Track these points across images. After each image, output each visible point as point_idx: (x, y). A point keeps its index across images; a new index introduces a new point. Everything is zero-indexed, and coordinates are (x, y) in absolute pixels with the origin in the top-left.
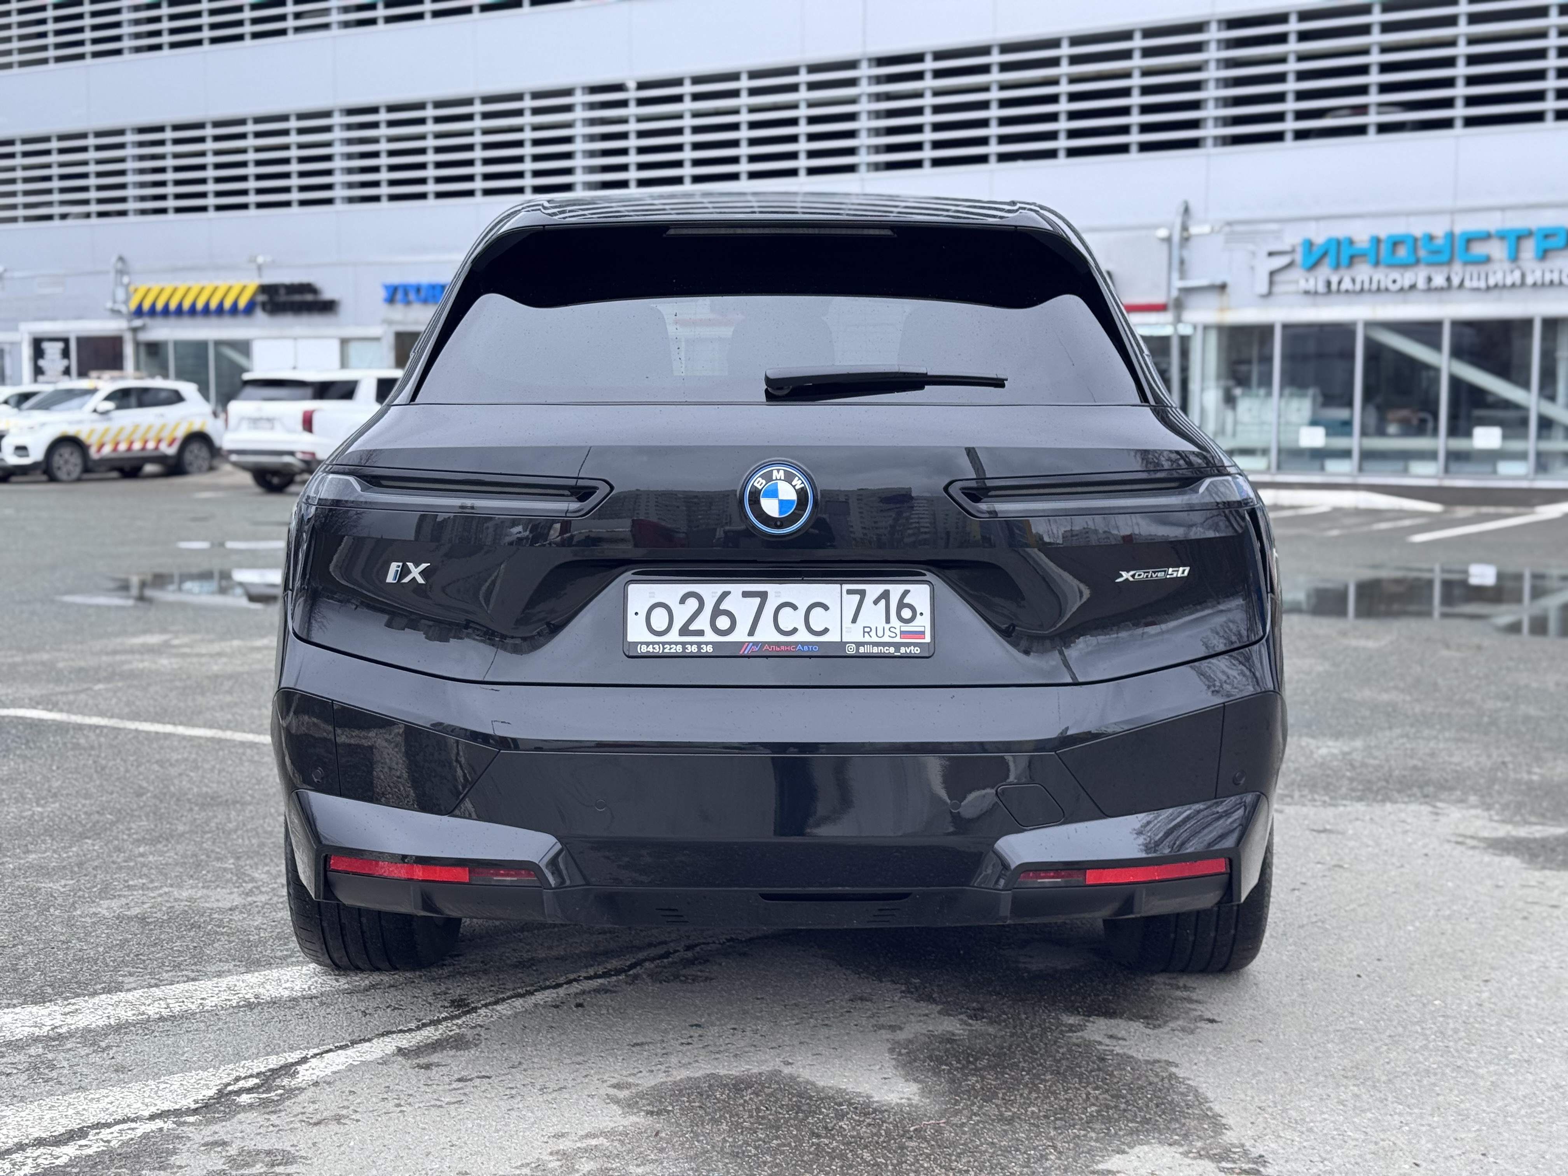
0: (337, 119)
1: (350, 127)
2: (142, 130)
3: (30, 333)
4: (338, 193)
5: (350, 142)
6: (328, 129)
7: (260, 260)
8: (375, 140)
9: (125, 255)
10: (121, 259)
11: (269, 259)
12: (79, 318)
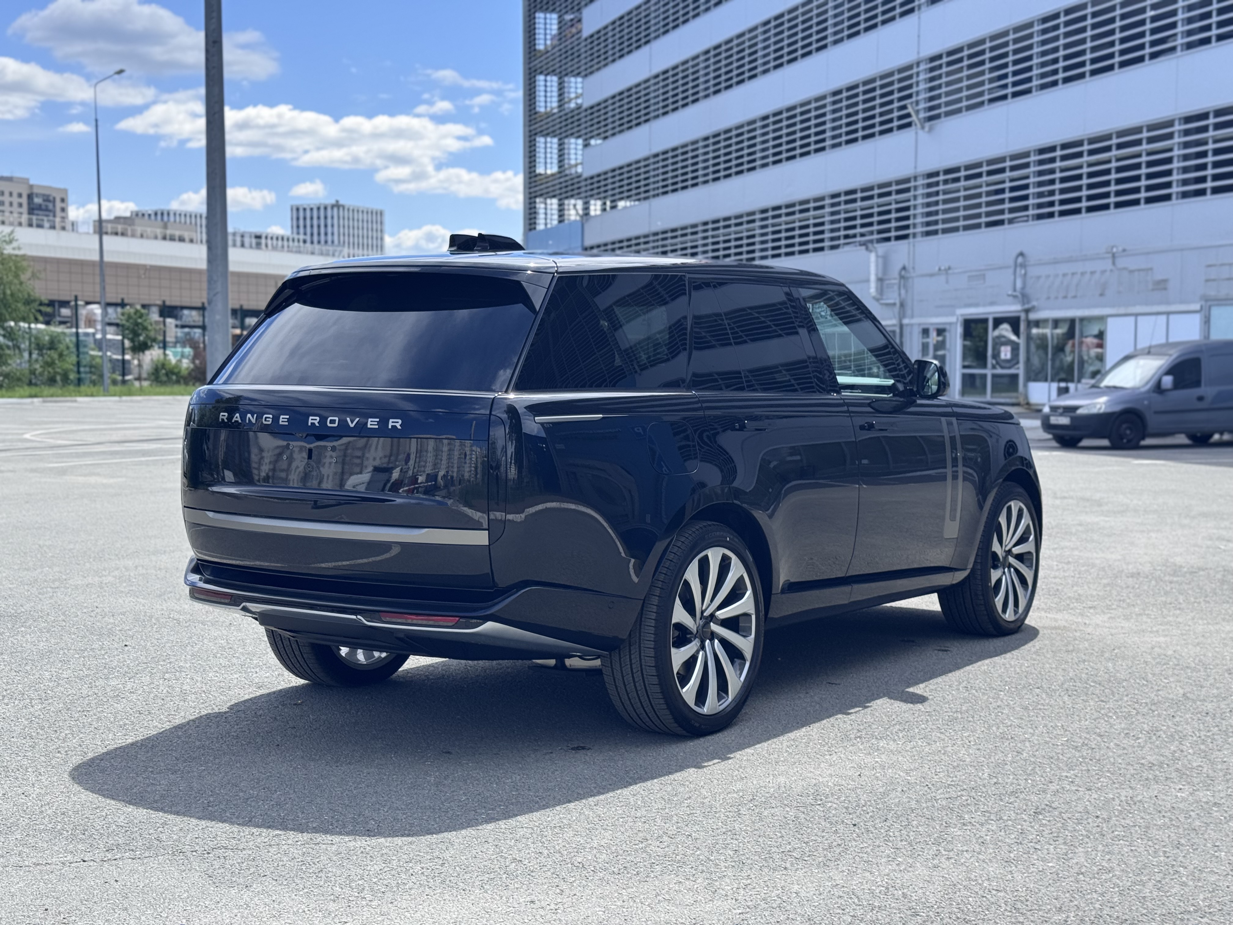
0: (1178, 127)
1: (1187, 133)
2: (1042, 151)
3: (962, 315)
4: (1175, 189)
5: (1186, 145)
6: (1170, 136)
7: (1115, 250)
8: (1205, 143)
9: (1025, 251)
10: (1021, 254)
11: (1120, 249)
12: (992, 304)
